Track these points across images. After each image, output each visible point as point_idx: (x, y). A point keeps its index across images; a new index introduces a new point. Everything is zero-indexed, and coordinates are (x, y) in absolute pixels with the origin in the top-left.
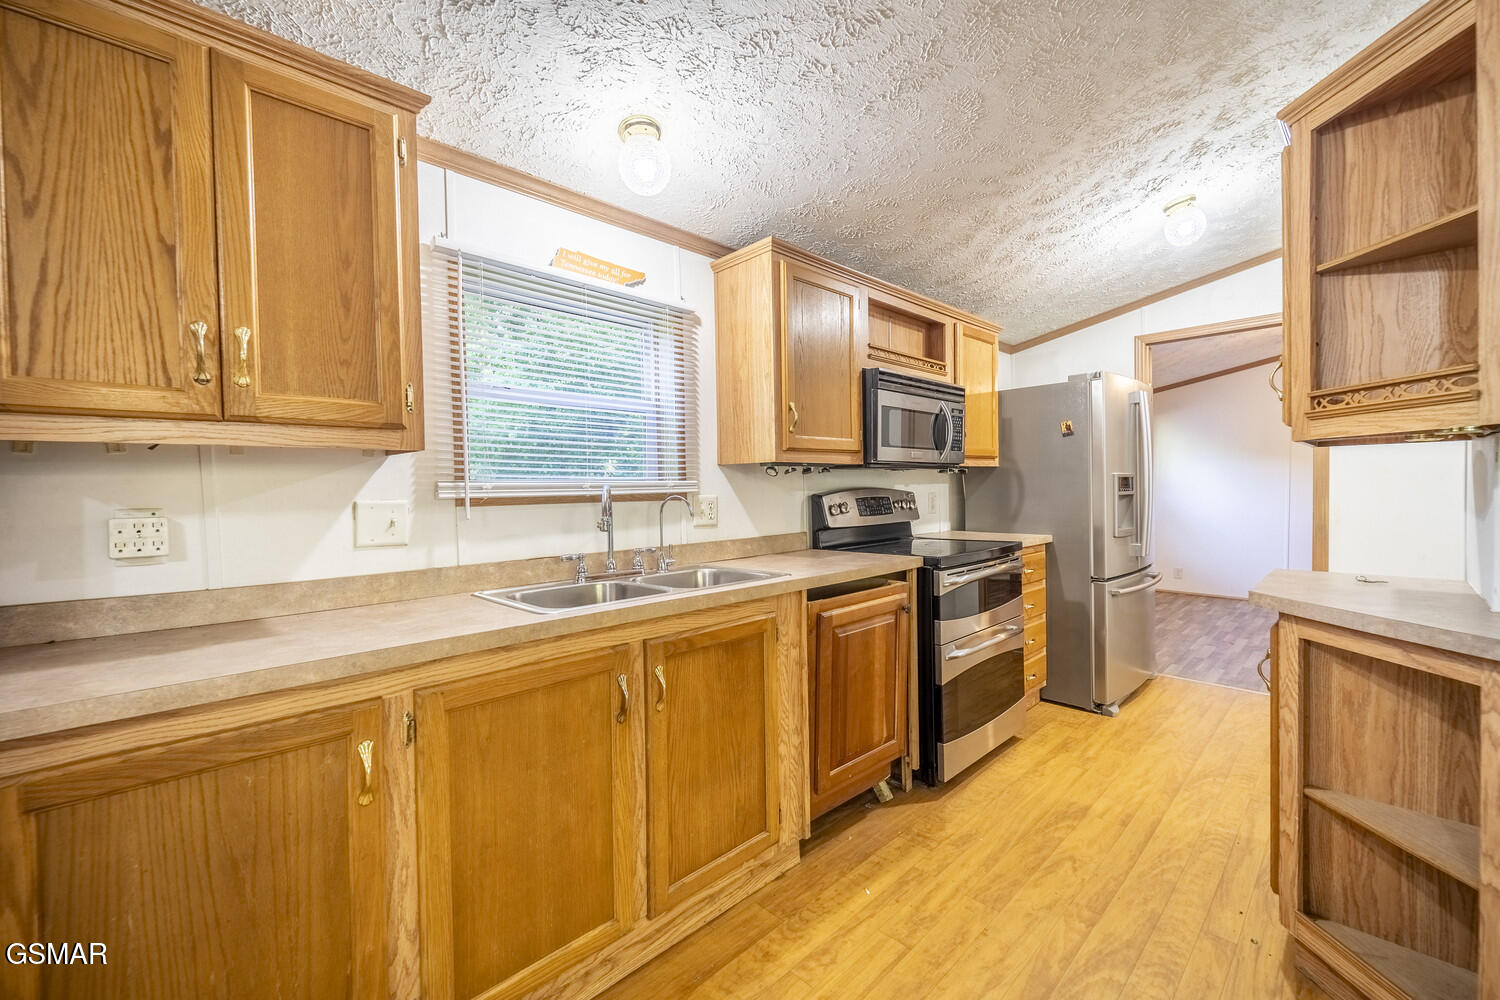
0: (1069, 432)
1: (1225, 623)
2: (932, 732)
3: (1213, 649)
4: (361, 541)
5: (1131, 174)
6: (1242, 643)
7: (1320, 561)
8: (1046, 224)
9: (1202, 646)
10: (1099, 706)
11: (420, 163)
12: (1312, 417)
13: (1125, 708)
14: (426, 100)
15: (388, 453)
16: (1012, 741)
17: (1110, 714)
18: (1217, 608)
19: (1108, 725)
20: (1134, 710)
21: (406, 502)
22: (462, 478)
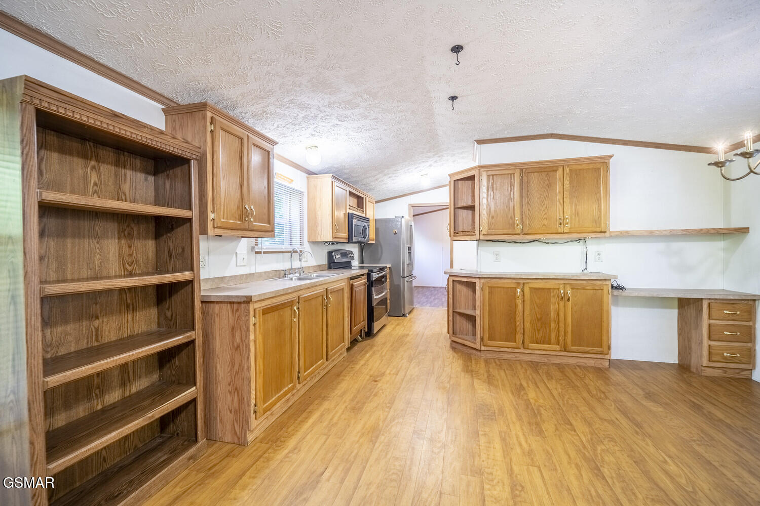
0: (395, 233)
1: (428, 293)
2: (371, 319)
3: (426, 300)
4: (238, 264)
5: (416, 168)
6: (433, 298)
7: (452, 266)
8: (394, 175)
9: (423, 299)
10: (404, 315)
11: (275, 160)
12: (454, 236)
13: (410, 315)
14: (277, 143)
15: (242, 237)
16: (384, 326)
17: (406, 317)
18: (425, 289)
19: (407, 319)
20: (412, 315)
21: (246, 252)
22: (257, 245)
